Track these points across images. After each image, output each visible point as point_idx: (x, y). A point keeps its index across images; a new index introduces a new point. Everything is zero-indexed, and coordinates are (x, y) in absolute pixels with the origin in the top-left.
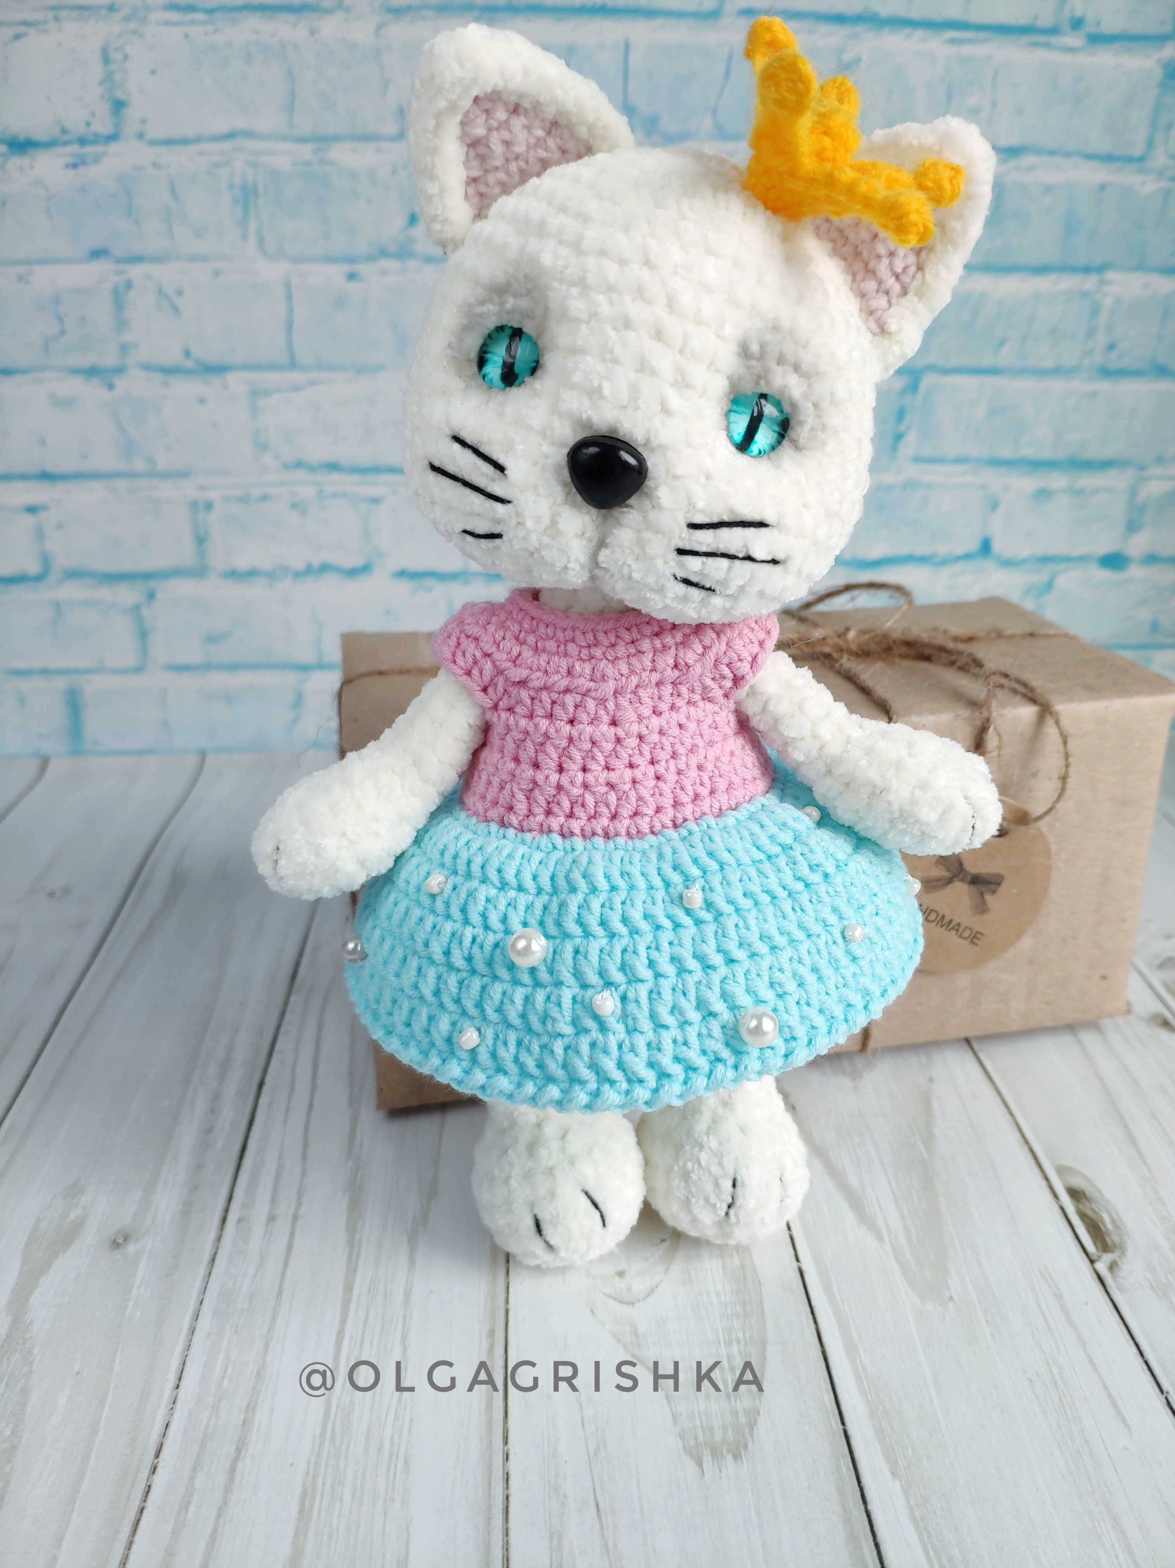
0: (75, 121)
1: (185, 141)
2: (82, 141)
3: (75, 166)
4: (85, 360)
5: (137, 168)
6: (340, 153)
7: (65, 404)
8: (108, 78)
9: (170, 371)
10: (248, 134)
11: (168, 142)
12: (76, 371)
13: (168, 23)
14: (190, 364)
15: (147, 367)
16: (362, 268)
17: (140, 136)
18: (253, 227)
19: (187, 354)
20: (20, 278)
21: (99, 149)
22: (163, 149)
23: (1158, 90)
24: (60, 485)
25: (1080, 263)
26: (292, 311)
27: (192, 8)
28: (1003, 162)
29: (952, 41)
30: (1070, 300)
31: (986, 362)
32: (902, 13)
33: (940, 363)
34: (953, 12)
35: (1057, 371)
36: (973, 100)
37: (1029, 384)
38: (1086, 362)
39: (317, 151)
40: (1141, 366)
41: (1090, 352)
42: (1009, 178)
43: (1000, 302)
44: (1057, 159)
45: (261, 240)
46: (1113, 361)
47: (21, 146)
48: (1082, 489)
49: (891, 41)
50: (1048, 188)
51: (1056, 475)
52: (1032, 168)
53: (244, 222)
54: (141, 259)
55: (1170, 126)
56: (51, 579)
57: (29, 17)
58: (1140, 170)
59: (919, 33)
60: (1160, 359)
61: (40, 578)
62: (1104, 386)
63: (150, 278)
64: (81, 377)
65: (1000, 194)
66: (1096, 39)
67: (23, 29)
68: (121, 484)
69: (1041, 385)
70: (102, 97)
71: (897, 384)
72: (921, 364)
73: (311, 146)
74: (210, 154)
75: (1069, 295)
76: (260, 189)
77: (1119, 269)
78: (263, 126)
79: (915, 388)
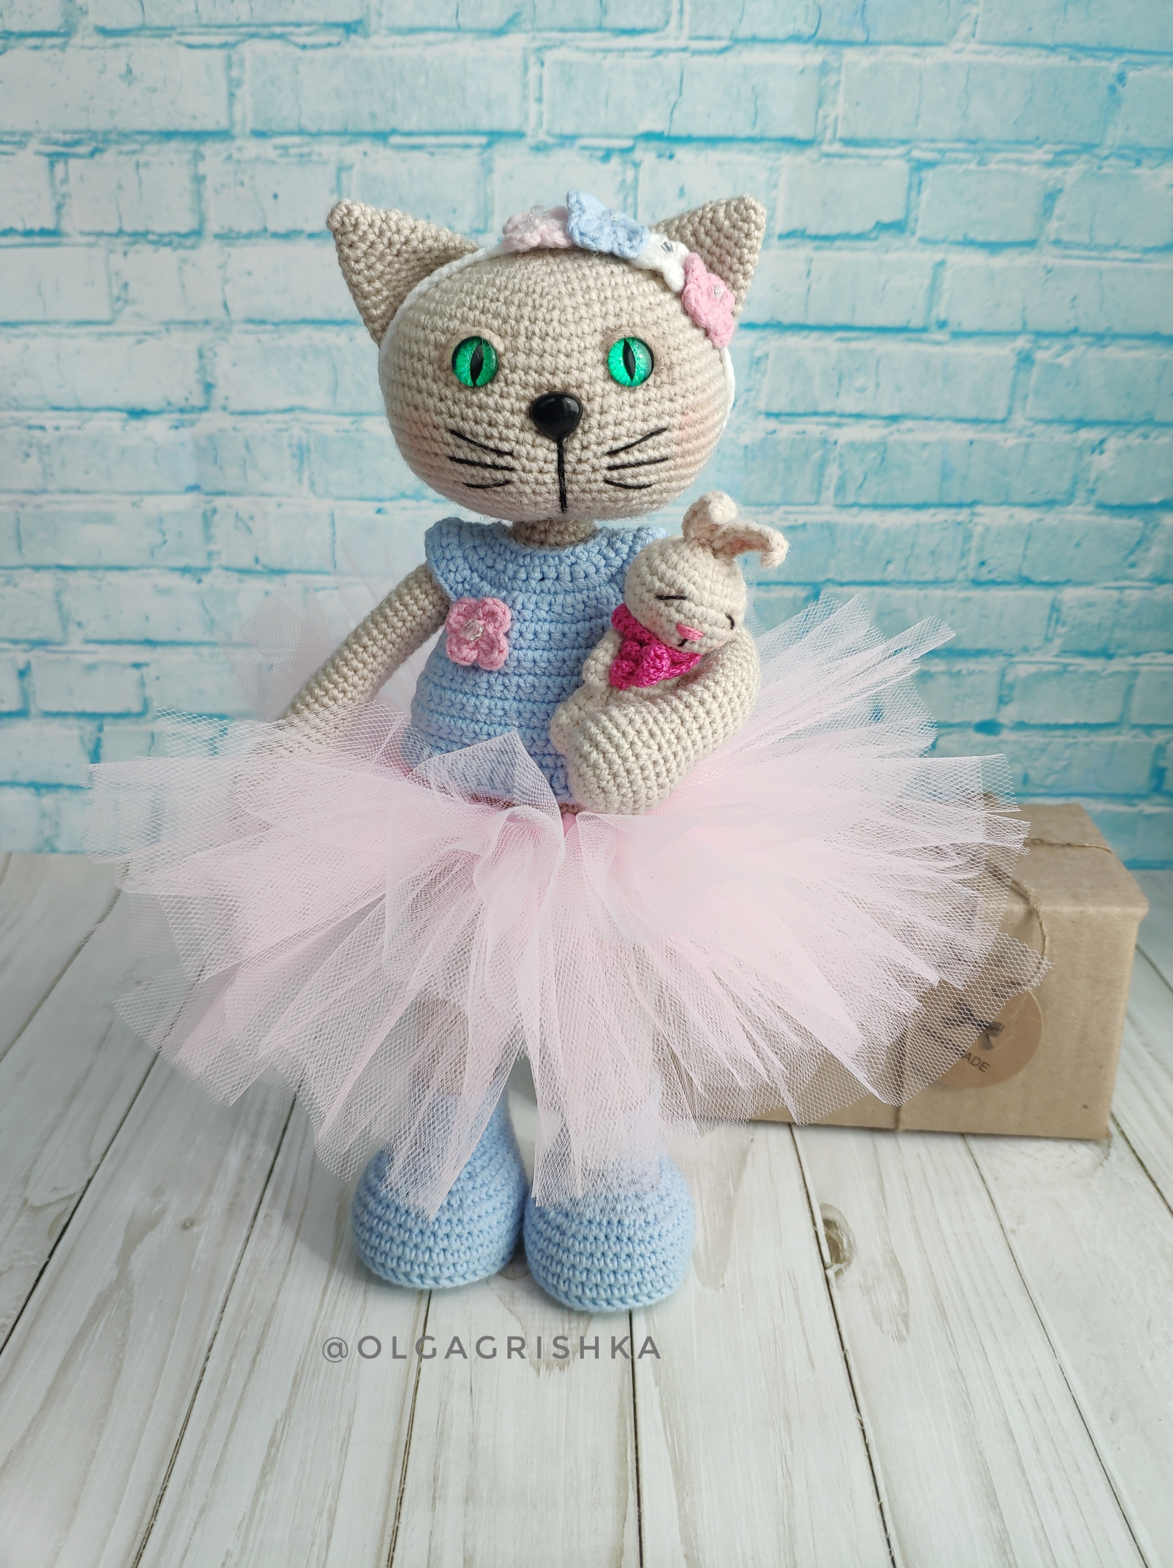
0: (177, 397)
1: (257, 413)
2: (182, 411)
3: (176, 427)
4: (181, 562)
5: (222, 430)
6: (371, 424)
7: (165, 592)
8: (202, 369)
9: (244, 572)
10: (303, 409)
11: (244, 413)
12: (173, 569)
13: (246, 332)
14: (259, 567)
15: (226, 569)
16: (387, 505)
17: (224, 408)
18: (306, 474)
19: (257, 561)
20: (134, 504)
21: (193, 416)
22: (240, 418)
23: (1013, 372)
24: (159, 649)
25: (954, 500)
26: (334, 534)
27: (263, 322)
28: (887, 426)
29: (842, 339)
30: (945, 529)
31: (876, 576)
32: (801, 320)
33: (838, 578)
34: (842, 318)
35: (935, 583)
36: (859, 382)
37: (912, 592)
38: (961, 576)
39: (354, 422)
40: (1009, 578)
41: (964, 568)
42: (892, 438)
43: (887, 531)
44: (931, 423)
45: (312, 484)
46: (984, 574)
47: (137, 413)
48: (960, 672)
49: (793, 341)
50: (925, 445)
51: (936, 661)
52: (910, 430)
53: (300, 470)
54: (223, 493)
55: (1026, 397)
56: (149, 716)
57: (148, 328)
58: (1003, 430)
59: (815, 335)
60: (1025, 573)
61: (140, 715)
62: (977, 593)
63: (230, 506)
64: (177, 575)
65: (885, 451)
66: (959, 335)
67: (142, 337)
68: (205, 650)
69: (922, 593)
70: (197, 382)
71: (802, 593)
72: (821, 578)
73: (349, 419)
74: (276, 422)
75: (946, 525)
76: (312, 448)
77: (986, 504)
78: (314, 404)
79: (817, 596)
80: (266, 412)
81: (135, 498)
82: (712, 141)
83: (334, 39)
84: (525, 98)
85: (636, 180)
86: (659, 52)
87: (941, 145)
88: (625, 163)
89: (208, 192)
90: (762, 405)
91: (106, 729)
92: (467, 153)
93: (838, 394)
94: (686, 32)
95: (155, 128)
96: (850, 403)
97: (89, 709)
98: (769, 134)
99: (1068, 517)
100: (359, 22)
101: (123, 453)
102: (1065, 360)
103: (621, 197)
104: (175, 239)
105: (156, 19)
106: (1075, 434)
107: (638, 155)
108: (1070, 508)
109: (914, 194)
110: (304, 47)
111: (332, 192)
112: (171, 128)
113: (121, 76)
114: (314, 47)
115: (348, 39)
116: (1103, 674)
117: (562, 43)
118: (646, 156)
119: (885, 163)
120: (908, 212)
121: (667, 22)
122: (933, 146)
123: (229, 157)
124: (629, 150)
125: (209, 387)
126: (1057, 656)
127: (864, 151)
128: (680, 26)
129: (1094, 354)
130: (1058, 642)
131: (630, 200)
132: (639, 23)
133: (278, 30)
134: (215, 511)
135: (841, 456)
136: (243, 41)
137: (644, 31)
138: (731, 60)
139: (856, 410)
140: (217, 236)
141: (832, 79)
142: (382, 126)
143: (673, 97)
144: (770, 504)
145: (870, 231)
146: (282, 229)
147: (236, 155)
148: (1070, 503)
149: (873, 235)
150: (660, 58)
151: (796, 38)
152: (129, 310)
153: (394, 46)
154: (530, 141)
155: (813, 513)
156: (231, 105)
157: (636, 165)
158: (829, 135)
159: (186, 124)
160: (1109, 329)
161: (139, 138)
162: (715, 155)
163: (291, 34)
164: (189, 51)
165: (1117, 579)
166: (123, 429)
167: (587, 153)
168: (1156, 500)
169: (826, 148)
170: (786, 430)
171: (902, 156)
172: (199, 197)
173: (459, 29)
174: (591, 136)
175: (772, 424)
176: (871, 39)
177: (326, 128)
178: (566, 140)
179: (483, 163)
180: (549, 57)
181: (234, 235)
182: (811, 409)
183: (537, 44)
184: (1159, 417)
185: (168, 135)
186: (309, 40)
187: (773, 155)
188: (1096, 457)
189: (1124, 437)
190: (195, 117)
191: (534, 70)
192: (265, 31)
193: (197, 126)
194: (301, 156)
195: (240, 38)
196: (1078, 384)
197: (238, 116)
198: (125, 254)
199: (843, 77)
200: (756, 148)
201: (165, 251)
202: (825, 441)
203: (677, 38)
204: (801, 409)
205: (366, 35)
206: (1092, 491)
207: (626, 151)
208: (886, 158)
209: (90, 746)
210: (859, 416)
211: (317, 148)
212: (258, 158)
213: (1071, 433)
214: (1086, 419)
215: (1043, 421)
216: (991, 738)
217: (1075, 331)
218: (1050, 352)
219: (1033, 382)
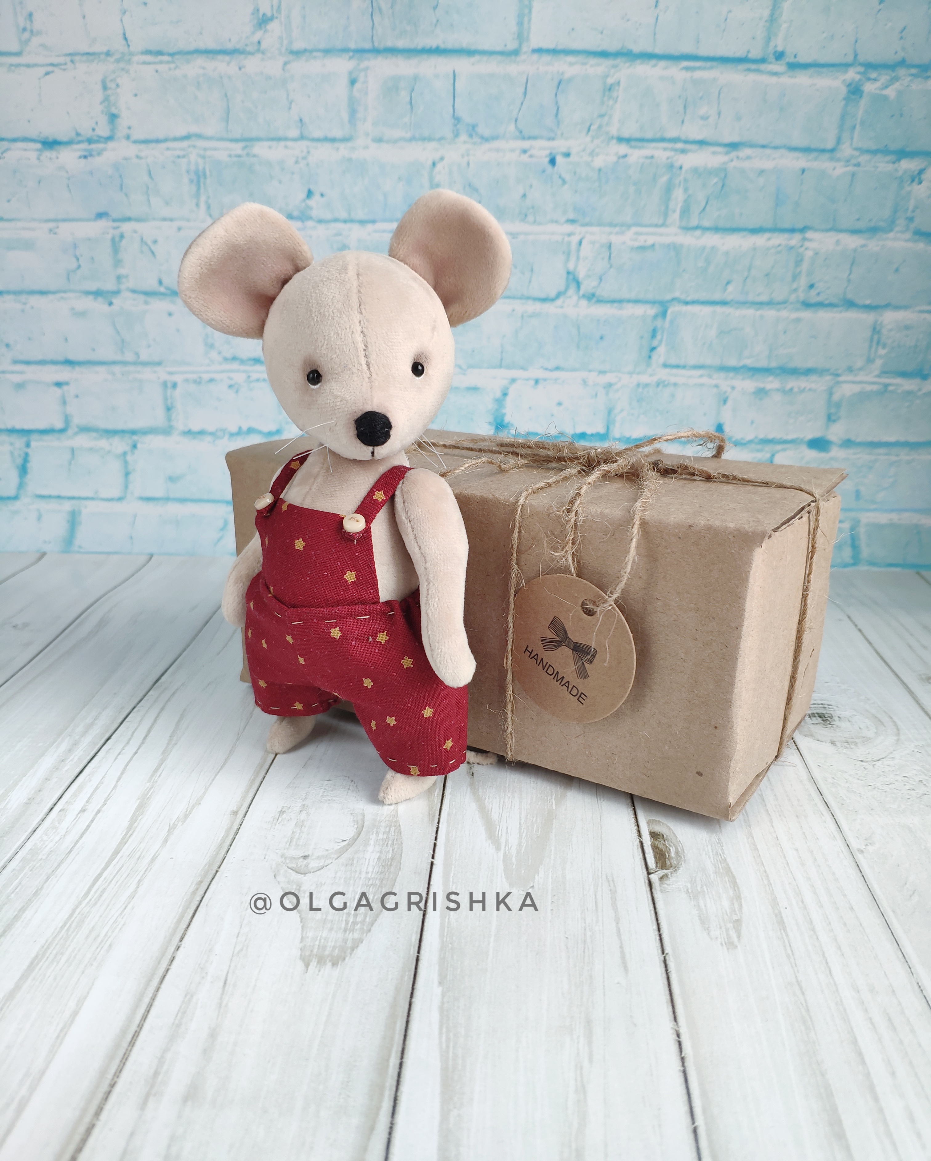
0: (85, 128)
1: (157, 141)
2: (90, 141)
3: (85, 157)
4: (94, 286)
5: (126, 159)
6: (260, 149)
7: (81, 314)
8: (106, 99)
9: (149, 294)
10: (199, 136)
11: (146, 142)
12: (88, 293)
13: (145, 63)
14: (162, 289)
15: (134, 291)
17: (128, 137)
18: (203, 198)
19: (160, 283)
20: (50, 230)
21: (101, 146)
22: (142, 146)
23: (844, 102)
24: (77, 368)
25: (787, 226)
27: (160, 53)
28: (727, 153)
29: (687, 69)
30: (779, 253)
31: (717, 296)
32: (649, 49)
33: (683, 297)
34: (687, 48)
35: (770, 304)
36: (703, 110)
37: (750, 312)
38: (793, 297)
39: (245, 148)
40: (835, 300)
41: (795, 290)
42: (732, 165)
43: (727, 253)
44: (768, 151)
45: (209, 207)
46: (813, 297)
47: (50, 144)
48: (791, 389)
49: (642, 69)
50: (761, 172)
51: (771, 378)
52: (748, 158)
53: (197, 195)
54: (129, 219)
55: (854, 127)
56: (70, 432)
57: (55, 60)
58: (832, 159)
59: (662, 63)
60: (850, 296)
61: (62, 431)
62: (806, 315)
63: (135, 232)
64: (90, 298)
65: (725, 176)
66: (794, 66)
67: (51, 68)
68: (117, 369)
69: (759, 313)
70: (102, 112)
71: (651, 311)
72: (668, 297)
73: (241, 145)
74: (174, 149)
75: (779, 248)
76: (208, 173)
77: (816, 230)
78: (209, 131)
79: (664, 314)
80: (165, 140)
81: (52, 225)
90: (614, 130)
91: (33, 444)
93: (683, 122)
96: (693, 131)
97: (18, 426)
99: (889, 244)
101: (39, 182)
102: (891, 92)
106: (896, 165)
108: (891, 235)
116: (919, 393)
125: (113, 118)
126: (878, 376)
129: (917, 85)
130: (879, 362)
134: (122, 236)
135: (686, 180)
139: (699, 137)
144: (622, 225)
148: (891, 230)
152: (35, 41)
155: (661, 235)
166: (38, 159)
170: (636, 155)
175: (623, 149)
182: (658, 136)
188: (915, 187)
196: (901, 115)
202: (671, 166)
204: (649, 135)
206: (911, 219)
209: (19, 461)
210: (702, 143)
213: (894, 163)
214: (908, 149)
215: (869, 151)
216: (823, 455)
217: (902, 63)
218: (878, 84)
219: (860, 112)
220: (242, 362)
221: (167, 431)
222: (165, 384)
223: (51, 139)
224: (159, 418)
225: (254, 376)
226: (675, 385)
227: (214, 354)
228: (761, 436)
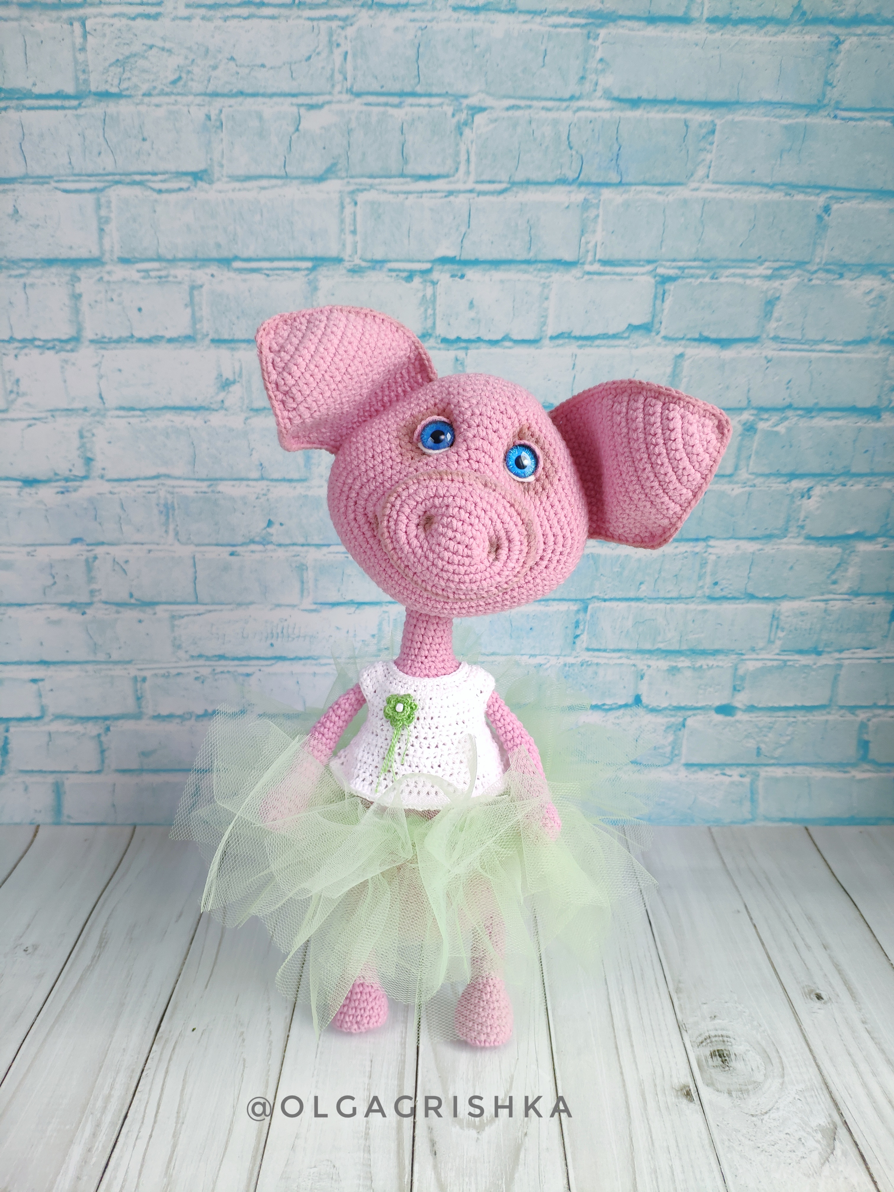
0: (63, 469)
1: (129, 480)
2: (67, 480)
3: (62, 493)
4: (68, 599)
5: (99, 494)
6: (224, 487)
7: (57, 623)
8: (83, 446)
9: (121, 605)
10: (168, 476)
11: (119, 480)
12: (63, 605)
13: (118, 417)
14: (133, 601)
15: (106, 603)
16: (238, 549)
17: (102, 477)
18: (172, 527)
19: (131, 596)
20: (28, 554)
21: (77, 484)
22: (115, 484)
23: (740, 438)
24: (52, 668)
25: (693, 537)
26: (196, 572)
27: (133, 409)
30: (686, 558)
31: (632, 594)
33: (601, 595)
35: (679, 599)
37: (661, 606)
38: (699, 593)
39: (210, 486)
40: (737, 595)
41: (702, 587)
43: (640, 561)
45: (177, 534)
46: (717, 592)
47: (30, 482)
48: (701, 667)
51: (682, 658)
53: (166, 524)
54: (102, 544)
55: (750, 457)
56: (46, 719)
57: (37, 415)
58: (730, 482)
60: (750, 590)
61: (39, 718)
62: (712, 607)
63: (108, 554)
64: (66, 608)
67: (33, 422)
68: (89, 667)
69: (669, 606)
70: (79, 456)
71: (574, 607)
72: (589, 596)
73: (206, 483)
74: (145, 487)
75: (685, 555)
76: (176, 506)
77: (718, 539)
78: (177, 472)
79: (585, 609)
80: (136, 479)
81: (29, 549)
82: (496, 264)
83: (184, 185)
84: (342, 231)
85: (434, 295)
86: (450, 193)
87: (681, 264)
88: (425, 281)
89: (84, 307)
91: (12, 730)
92: (296, 274)
94: (472, 177)
95: (38, 257)
98: (541, 257)
99: (783, 547)
100: (205, 171)
101: (19, 513)
102: (781, 429)
103: (422, 309)
104: (57, 343)
105: (37, 170)
106: (788, 485)
107: (435, 276)
108: (785, 540)
109: (658, 302)
110: (160, 191)
111: (186, 306)
112: (51, 256)
113: (9, 215)
114: (168, 191)
115: (195, 186)
116: (815, 667)
117: (372, 186)
118: (442, 276)
119: (635, 278)
120: (654, 316)
121: (457, 170)
122: (674, 264)
123: (101, 279)
124: (429, 271)
126: (778, 654)
127: (619, 270)
128: (468, 173)
129: (804, 423)
130: (778, 643)
131: (430, 312)
132: (434, 170)
133: (138, 178)
134: (95, 558)
136: (110, 187)
137: (438, 177)
138: (510, 198)
140: (92, 341)
141: (592, 213)
142: (225, 253)
143: (463, 229)
145: (624, 332)
146: (146, 336)
147: (106, 278)
148: (785, 537)
149: (626, 335)
150: (452, 198)
151: (563, 181)
152: (20, 401)
153: (233, 190)
154: (347, 265)
156: (101, 238)
157: (434, 283)
158: (590, 258)
159: (65, 254)
160: (817, 404)
161: (25, 264)
162: (498, 275)
163: (148, 181)
164: (64, 194)
165: (822, 594)
166: (19, 494)
167: (394, 274)
168: (851, 532)
169: (588, 268)
171: (649, 273)
172: (76, 311)
173: (286, 177)
174: (397, 261)
176: (624, 181)
177: (180, 255)
178: (376, 264)
179: (309, 283)
180: (361, 198)
181: (106, 340)
183: (351, 188)
184: (854, 470)
185: (50, 262)
186: (163, 186)
187: (545, 274)
188: (805, 501)
189: (826, 485)
190: (71, 248)
191: (349, 209)
192: (128, 179)
193: (73, 255)
194: (160, 277)
195: (107, 184)
196: (791, 446)
197: (107, 247)
198: (16, 356)
199: (601, 211)
200: (531, 268)
201: (50, 354)
203: (465, 182)
205: (211, 182)
206: (802, 527)
207: (425, 272)
208: (636, 274)
209: (1, 743)
211: (173, 272)
212: (124, 280)
213: (785, 483)
214: (797, 472)
215: (762, 475)
216: (729, 718)
217: (790, 407)
218: (770, 423)
219: (755, 446)
220: (208, 658)
221: (138, 716)
222: (135, 678)
223: (30, 479)
224: (130, 706)
225: (219, 670)
226: (597, 664)
227: (181, 654)
228: (675, 704)
